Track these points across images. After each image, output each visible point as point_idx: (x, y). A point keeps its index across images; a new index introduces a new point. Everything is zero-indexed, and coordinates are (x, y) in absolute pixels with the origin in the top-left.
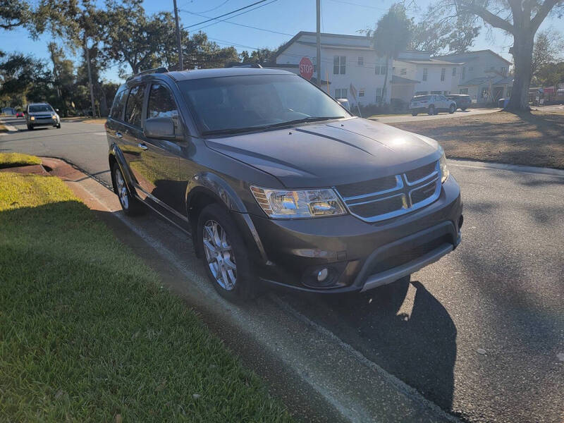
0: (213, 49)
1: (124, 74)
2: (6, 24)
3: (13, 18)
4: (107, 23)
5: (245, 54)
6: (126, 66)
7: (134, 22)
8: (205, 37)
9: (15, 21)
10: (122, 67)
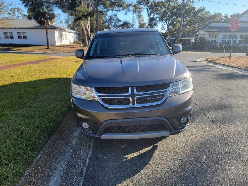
0: (207, 15)
1: (164, 28)
2: (118, 10)
3: (120, 7)
4: (160, 6)
5: (226, 16)
6: (165, 25)
7: (172, 5)
8: (204, 9)
9: (121, 8)
10: (164, 25)
